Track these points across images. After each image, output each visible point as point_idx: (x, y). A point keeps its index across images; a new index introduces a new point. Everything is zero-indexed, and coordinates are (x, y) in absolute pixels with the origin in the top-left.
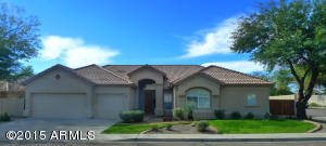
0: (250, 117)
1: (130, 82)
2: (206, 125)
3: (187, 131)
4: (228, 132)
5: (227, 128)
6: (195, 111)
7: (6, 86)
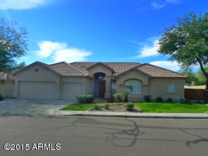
0: (170, 101)
1: (86, 75)
2: (132, 106)
3: (119, 110)
4: (147, 111)
5: (148, 108)
6: (129, 96)
7: (5, 76)
